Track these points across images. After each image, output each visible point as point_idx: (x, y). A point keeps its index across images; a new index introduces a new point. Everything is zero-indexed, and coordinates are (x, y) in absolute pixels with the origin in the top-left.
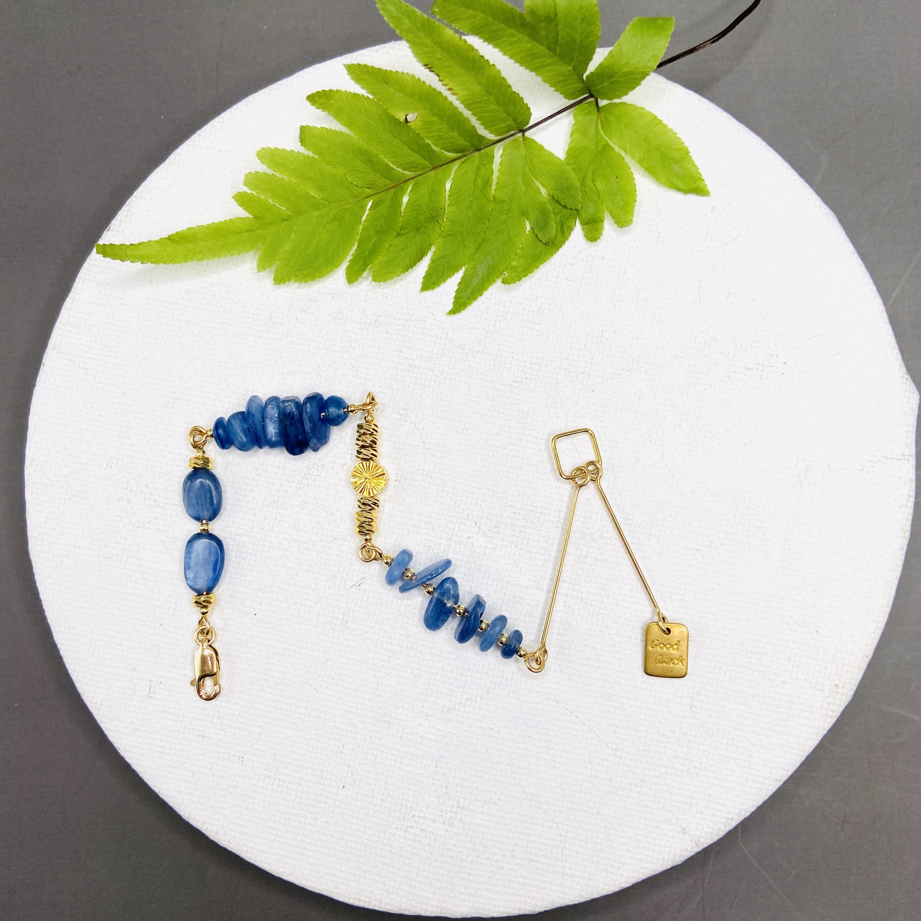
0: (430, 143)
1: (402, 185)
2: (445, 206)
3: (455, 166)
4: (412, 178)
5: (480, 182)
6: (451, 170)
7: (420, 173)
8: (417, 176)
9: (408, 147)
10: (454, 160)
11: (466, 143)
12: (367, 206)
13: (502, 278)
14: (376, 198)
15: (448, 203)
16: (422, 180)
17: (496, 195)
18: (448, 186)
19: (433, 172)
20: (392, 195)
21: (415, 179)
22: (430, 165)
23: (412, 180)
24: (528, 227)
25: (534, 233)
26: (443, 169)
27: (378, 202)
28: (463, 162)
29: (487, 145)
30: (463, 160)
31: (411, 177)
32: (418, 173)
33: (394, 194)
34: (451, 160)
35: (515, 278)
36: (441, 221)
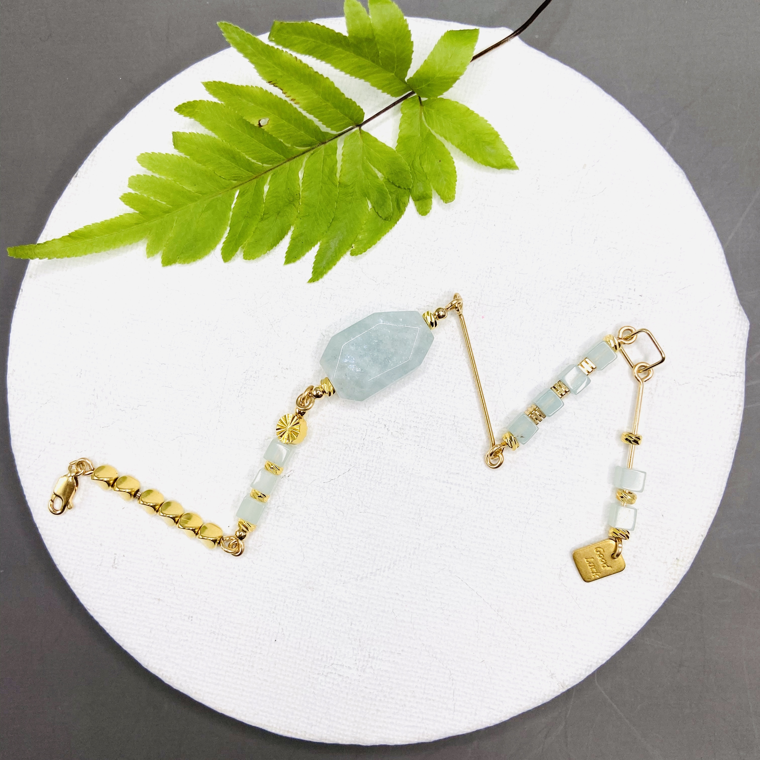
0: (282, 141)
2: (299, 191)
3: (305, 158)
5: (327, 170)
6: (302, 162)
7: (277, 165)
8: (274, 168)
9: (264, 144)
10: (304, 153)
11: (312, 139)
12: (235, 195)
13: (351, 251)
14: (242, 188)
15: (301, 189)
16: (279, 171)
17: (341, 181)
18: (301, 175)
19: (288, 163)
21: (273, 171)
22: (285, 158)
23: (271, 171)
24: (370, 206)
25: (375, 211)
26: (296, 160)
27: (244, 191)
28: (312, 154)
29: (330, 139)
30: (312, 152)
31: (269, 169)
32: (275, 165)
34: (302, 153)
35: (362, 250)
36: (297, 205)
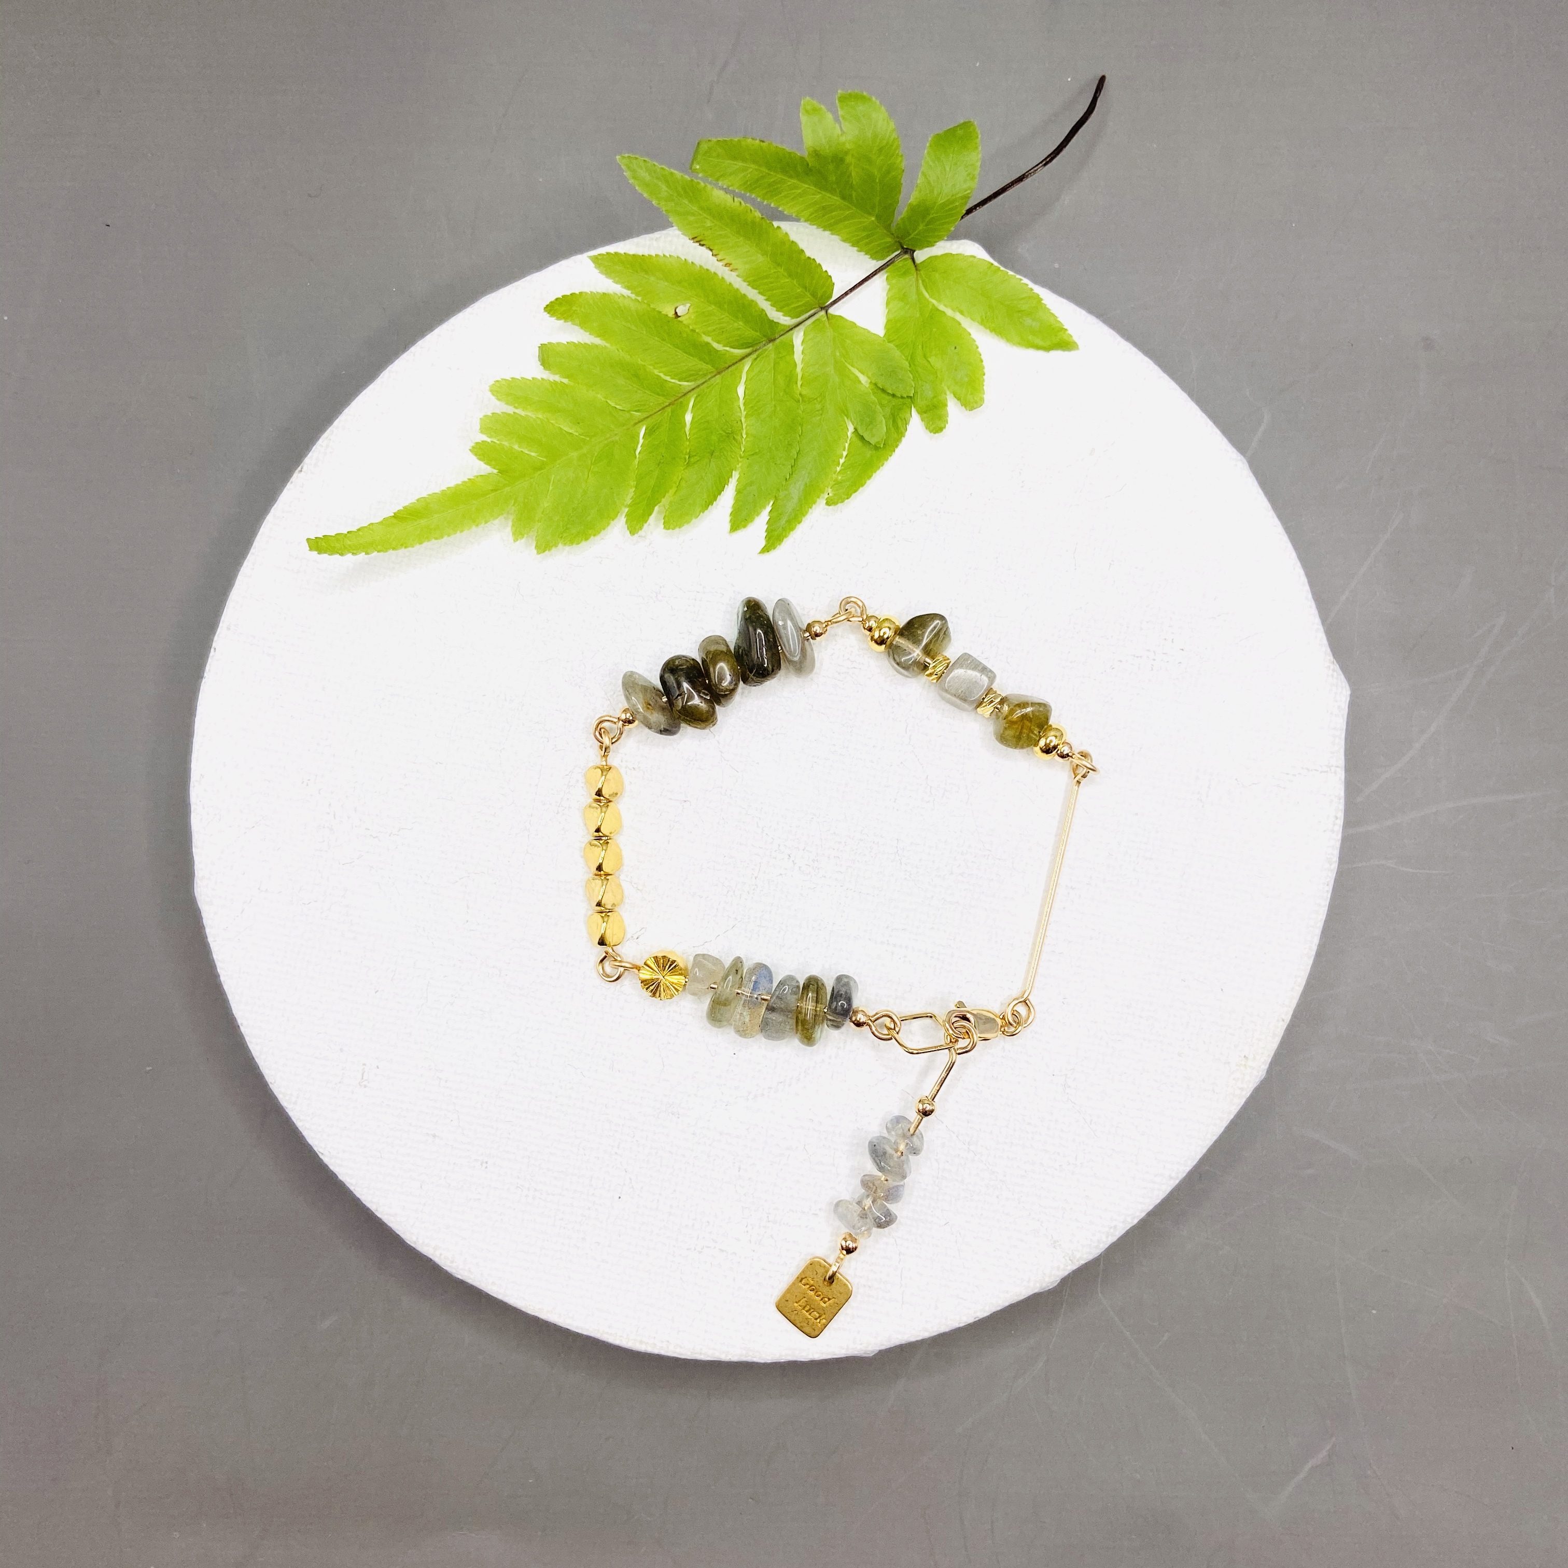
0: (709, 339)
1: (681, 400)
2: (741, 418)
3: (747, 365)
4: (693, 389)
5: (780, 379)
6: (741, 372)
7: (702, 382)
8: (698, 387)
9: (682, 350)
10: (743, 358)
11: (755, 333)
12: (639, 434)
13: (824, 499)
14: (650, 421)
15: (743, 413)
16: (705, 391)
17: (804, 393)
18: (741, 392)
19: (719, 377)
20: (670, 414)
21: (696, 390)
22: (714, 370)
23: (692, 392)
25: (859, 435)
26: (731, 371)
27: (653, 427)
28: (756, 359)
29: (782, 333)
30: (754, 356)
31: (690, 389)
32: (699, 382)
33: (672, 412)
34: (739, 358)
35: (844, 494)
36: (739, 438)
